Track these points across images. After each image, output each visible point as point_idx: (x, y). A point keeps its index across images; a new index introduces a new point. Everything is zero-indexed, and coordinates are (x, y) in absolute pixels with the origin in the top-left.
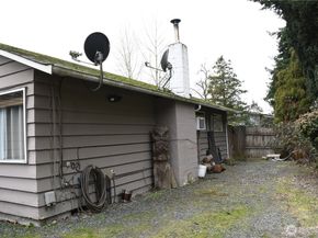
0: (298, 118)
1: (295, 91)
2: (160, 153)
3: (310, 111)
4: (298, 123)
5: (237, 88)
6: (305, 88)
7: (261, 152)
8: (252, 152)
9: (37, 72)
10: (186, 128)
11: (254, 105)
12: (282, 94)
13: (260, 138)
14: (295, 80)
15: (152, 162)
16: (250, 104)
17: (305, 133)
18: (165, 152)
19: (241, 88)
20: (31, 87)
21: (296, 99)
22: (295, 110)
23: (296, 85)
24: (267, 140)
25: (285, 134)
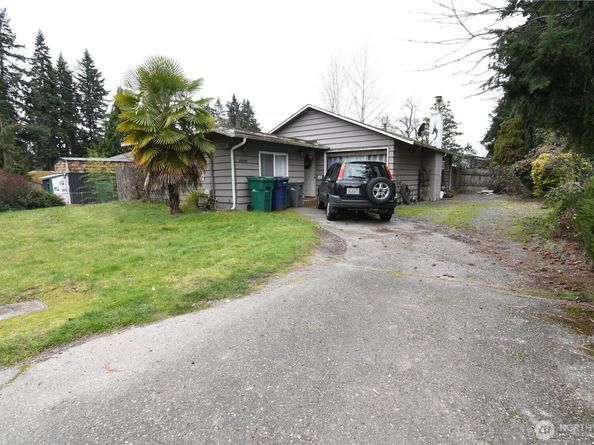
0: (513, 163)
1: (515, 141)
2: (424, 181)
3: (524, 159)
4: (513, 166)
5: (453, 130)
6: (523, 138)
7: (476, 188)
8: (469, 188)
9: (395, 140)
10: (438, 165)
11: (468, 148)
12: (502, 142)
13: (477, 178)
14: (517, 131)
15: (419, 185)
16: (464, 146)
17: (517, 174)
18: (428, 180)
19: (457, 131)
20: (392, 148)
21: (514, 147)
22: (513, 156)
23: (516, 135)
24: (483, 179)
25: (500, 175)
